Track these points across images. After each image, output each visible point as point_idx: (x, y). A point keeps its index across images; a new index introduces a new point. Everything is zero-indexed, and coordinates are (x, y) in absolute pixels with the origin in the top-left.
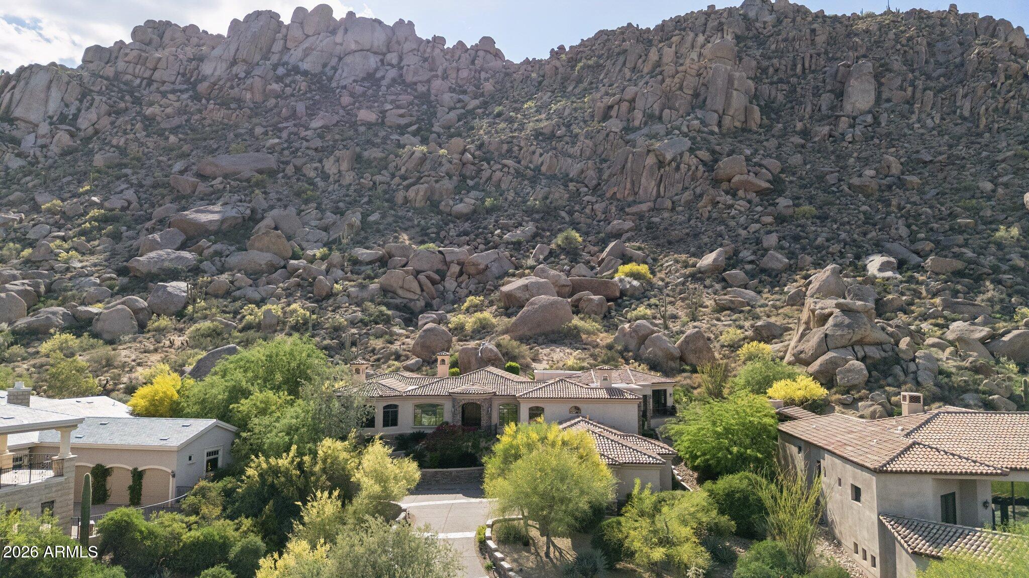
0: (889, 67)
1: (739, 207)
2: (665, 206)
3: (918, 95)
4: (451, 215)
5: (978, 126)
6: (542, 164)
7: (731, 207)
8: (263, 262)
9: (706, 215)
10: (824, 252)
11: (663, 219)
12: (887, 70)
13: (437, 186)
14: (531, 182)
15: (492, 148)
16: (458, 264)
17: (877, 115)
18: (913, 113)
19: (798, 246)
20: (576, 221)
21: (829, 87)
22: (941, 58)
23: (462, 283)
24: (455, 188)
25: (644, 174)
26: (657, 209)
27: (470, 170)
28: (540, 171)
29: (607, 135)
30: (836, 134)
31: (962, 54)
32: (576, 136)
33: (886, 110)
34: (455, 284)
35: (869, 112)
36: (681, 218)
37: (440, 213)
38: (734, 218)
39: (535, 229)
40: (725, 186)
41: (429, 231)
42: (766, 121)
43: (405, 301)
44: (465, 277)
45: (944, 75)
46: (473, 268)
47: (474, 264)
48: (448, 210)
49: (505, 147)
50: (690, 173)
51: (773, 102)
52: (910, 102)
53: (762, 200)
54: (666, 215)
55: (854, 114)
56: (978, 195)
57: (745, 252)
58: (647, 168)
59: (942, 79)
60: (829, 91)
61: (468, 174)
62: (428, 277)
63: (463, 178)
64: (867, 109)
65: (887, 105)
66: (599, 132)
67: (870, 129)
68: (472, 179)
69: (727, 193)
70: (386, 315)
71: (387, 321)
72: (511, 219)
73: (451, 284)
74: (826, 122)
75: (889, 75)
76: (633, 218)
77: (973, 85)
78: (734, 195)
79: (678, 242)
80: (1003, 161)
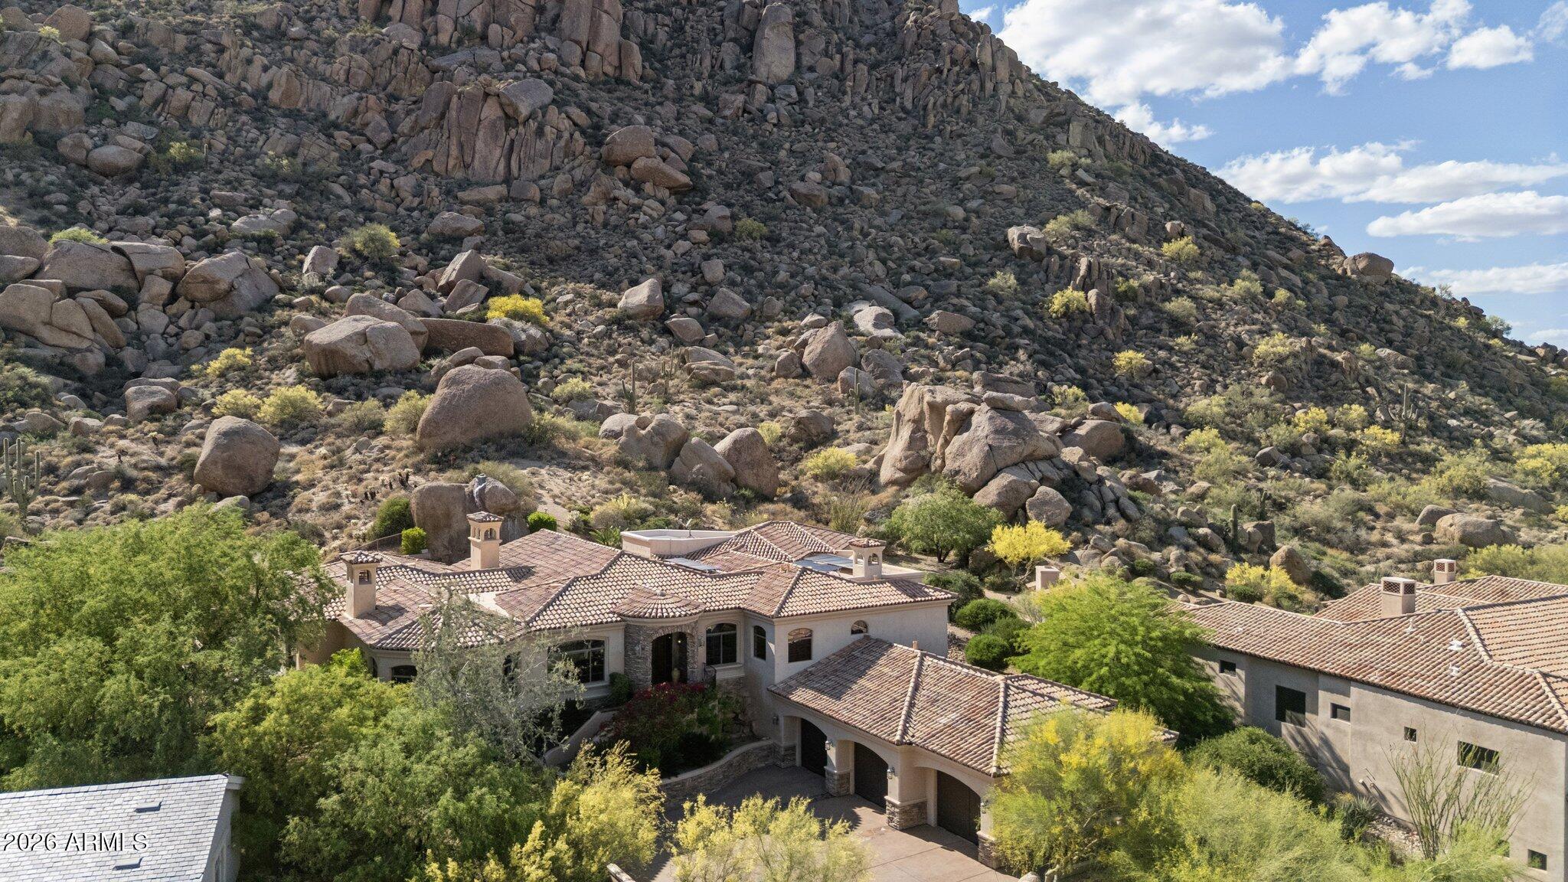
0: (807, 18)
1: (650, 211)
2: (529, 195)
3: (849, 67)
4: (86, 167)
5: (924, 126)
6: (270, 86)
7: (636, 208)
9: (600, 218)
10: (793, 294)
11: (528, 217)
12: (806, 23)
13: (45, 101)
14: (255, 119)
15: (154, 39)
16: (165, 277)
17: (801, 88)
18: (844, 93)
19: (752, 282)
20: (367, 205)
21: (731, 34)
22: (867, 19)
23: (179, 316)
24: (86, 110)
25: (481, 134)
26: (513, 199)
27: (112, 78)
28: (266, 98)
29: (396, 52)
30: (753, 109)
31: (893, 18)
32: (331, 42)
33: (811, 83)
34: (164, 319)
35: (790, 82)
36: (559, 219)
37: (60, 160)
38: (645, 227)
39: (294, 216)
40: (621, 171)
41: (52, 198)
42: (649, 72)
43: (60, 352)
44: (182, 304)
45: (875, 45)
46: (204, 287)
47: (205, 281)
48: (80, 155)
49: (182, 41)
50: (562, 143)
51: (652, 42)
52: (839, 75)
53: (680, 203)
54: (533, 211)
55: (770, 82)
56: (950, 224)
57: (680, 285)
58: (485, 123)
59: (873, 50)
60: (731, 40)
61: (109, 84)
62: (102, 302)
63: (101, 94)
64: (785, 77)
65: (813, 76)
66: (377, 43)
67: (797, 108)
68: (121, 95)
69: (627, 184)
70: (36, 386)
71: (45, 399)
72: (236, 189)
73: (154, 318)
74: (736, 88)
75: (809, 31)
76: (477, 210)
77: (912, 66)
78: (638, 190)
79: (564, 259)
80: (968, 178)
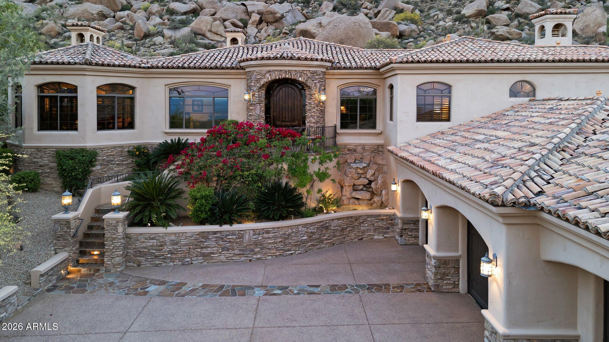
8: (94, 12)
16: (258, 13)
34: (256, 30)
43: (213, 42)
44: (264, 24)
47: (271, 14)
57: (500, 2)
62: (233, 24)
73: (252, 30)
